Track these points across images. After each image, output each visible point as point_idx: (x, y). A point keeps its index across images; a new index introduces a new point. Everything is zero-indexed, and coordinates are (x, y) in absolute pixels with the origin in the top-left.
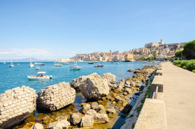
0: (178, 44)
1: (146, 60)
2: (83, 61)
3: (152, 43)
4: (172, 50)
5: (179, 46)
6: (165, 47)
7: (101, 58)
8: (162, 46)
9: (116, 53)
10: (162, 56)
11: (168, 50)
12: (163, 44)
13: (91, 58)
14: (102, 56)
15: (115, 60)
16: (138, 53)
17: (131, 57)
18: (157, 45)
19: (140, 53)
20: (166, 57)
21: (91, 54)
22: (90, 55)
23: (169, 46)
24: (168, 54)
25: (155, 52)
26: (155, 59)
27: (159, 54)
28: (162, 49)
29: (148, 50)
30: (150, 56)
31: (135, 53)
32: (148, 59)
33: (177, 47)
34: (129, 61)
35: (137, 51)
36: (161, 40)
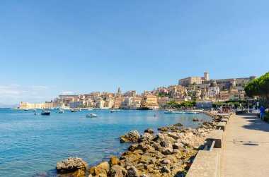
0: (233, 80)
1: (179, 106)
2: (68, 108)
3: (190, 78)
4: (223, 89)
5: (234, 83)
6: (212, 85)
7: (102, 102)
8: (207, 82)
9: (131, 94)
10: (207, 100)
11: (217, 90)
12: (208, 79)
13: (84, 102)
14: (105, 99)
15: (124, 107)
16: (166, 95)
17: (152, 100)
18: (199, 82)
19: (169, 95)
20: (214, 101)
21: (86, 96)
22: (84, 98)
23: (219, 82)
24: (218, 96)
25: (195, 93)
26: (194, 104)
27: (202, 96)
28: (207, 89)
29: (185, 90)
30: (186, 100)
31: (162, 94)
32: (183, 105)
33: (231, 85)
34: (147, 109)
35: (165, 91)
36: (205, 73)
